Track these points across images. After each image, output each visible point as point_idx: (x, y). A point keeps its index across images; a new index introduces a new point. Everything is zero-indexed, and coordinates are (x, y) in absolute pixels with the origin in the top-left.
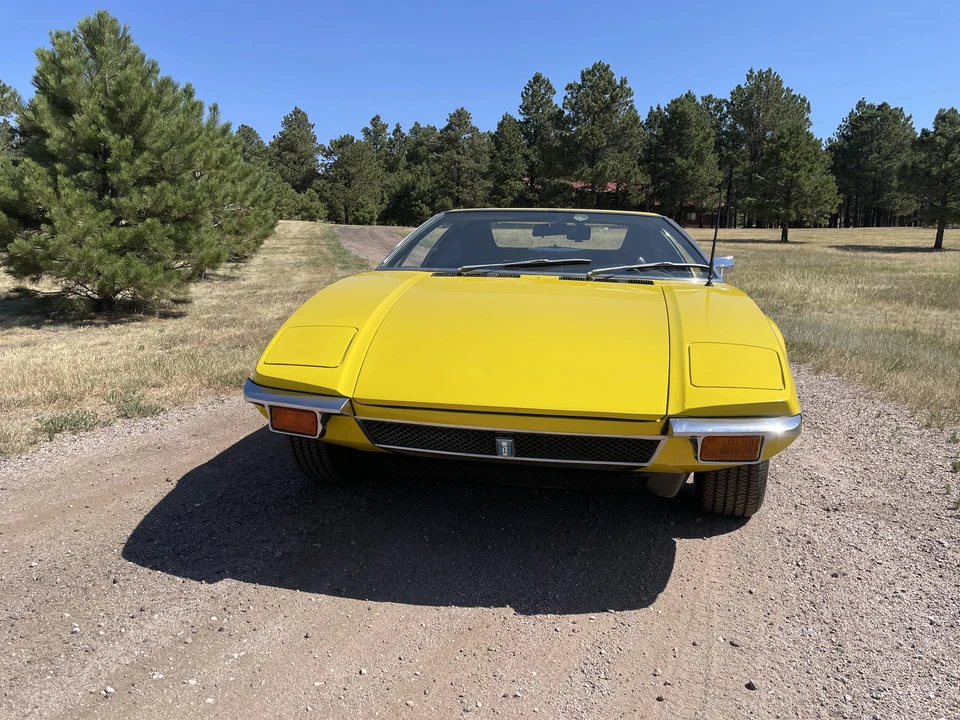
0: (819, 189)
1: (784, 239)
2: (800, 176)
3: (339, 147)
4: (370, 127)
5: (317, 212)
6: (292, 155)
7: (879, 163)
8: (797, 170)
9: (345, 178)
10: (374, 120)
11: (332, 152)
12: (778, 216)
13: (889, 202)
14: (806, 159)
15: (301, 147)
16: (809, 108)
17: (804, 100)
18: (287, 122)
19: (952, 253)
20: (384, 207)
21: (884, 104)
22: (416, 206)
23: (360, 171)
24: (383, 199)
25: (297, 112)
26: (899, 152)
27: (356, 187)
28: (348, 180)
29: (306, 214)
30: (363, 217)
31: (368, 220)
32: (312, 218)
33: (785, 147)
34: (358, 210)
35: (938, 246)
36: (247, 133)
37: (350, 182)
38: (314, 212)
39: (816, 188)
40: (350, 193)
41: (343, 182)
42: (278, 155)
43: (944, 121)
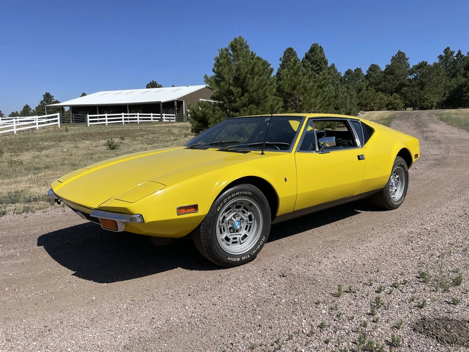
3: (418, 68)
4: (443, 54)
5: (398, 105)
6: (392, 76)
9: (421, 85)
10: (446, 50)
11: (414, 72)
15: (397, 72)
18: (394, 59)
20: (445, 98)
22: (466, 96)
23: (429, 80)
24: (445, 94)
25: (399, 53)
27: (427, 89)
28: (422, 85)
29: (391, 107)
30: (427, 106)
31: (430, 107)
32: (395, 109)
34: (424, 102)
36: (373, 68)
37: (423, 87)
38: (396, 105)
40: (422, 92)
41: (419, 87)
42: (384, 77)
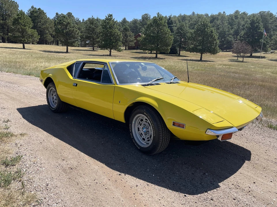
0: (33, 33)
1: (24, 48)
2: (26, 28)
7: (41, 26)
8: (25, 26)
12: (21, 40)
13: (46, 38)
14: (27, 23)
16: (18, 6)
17: (16, 3)
19: (71, 54)
21: (40, 9)
26: (46, 23)
33: (20, 18)
35: (67, 52)
39: (32, 33)
43: (65, 18)
